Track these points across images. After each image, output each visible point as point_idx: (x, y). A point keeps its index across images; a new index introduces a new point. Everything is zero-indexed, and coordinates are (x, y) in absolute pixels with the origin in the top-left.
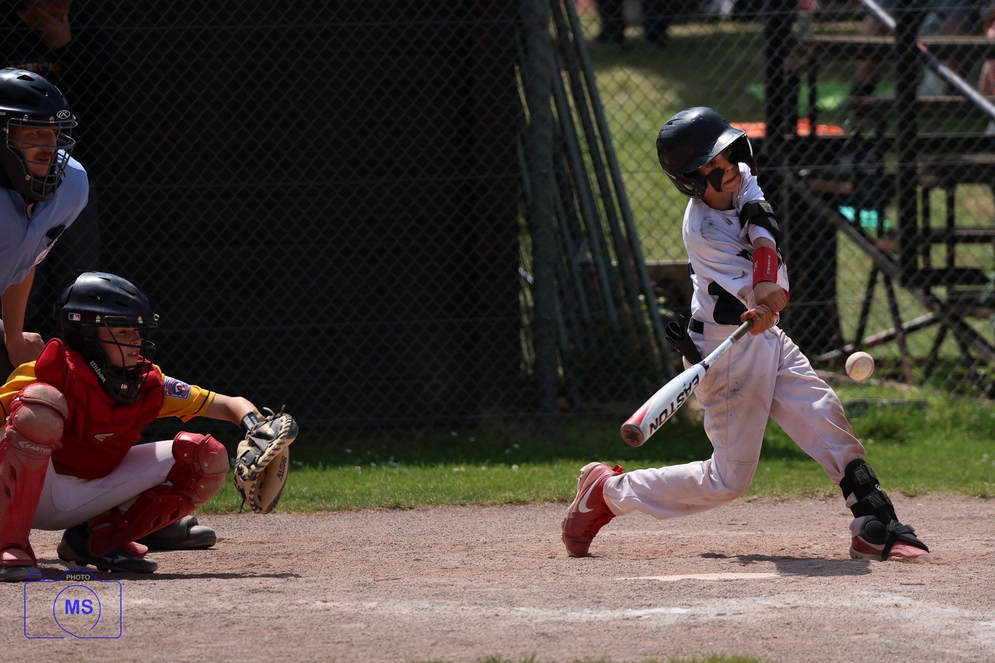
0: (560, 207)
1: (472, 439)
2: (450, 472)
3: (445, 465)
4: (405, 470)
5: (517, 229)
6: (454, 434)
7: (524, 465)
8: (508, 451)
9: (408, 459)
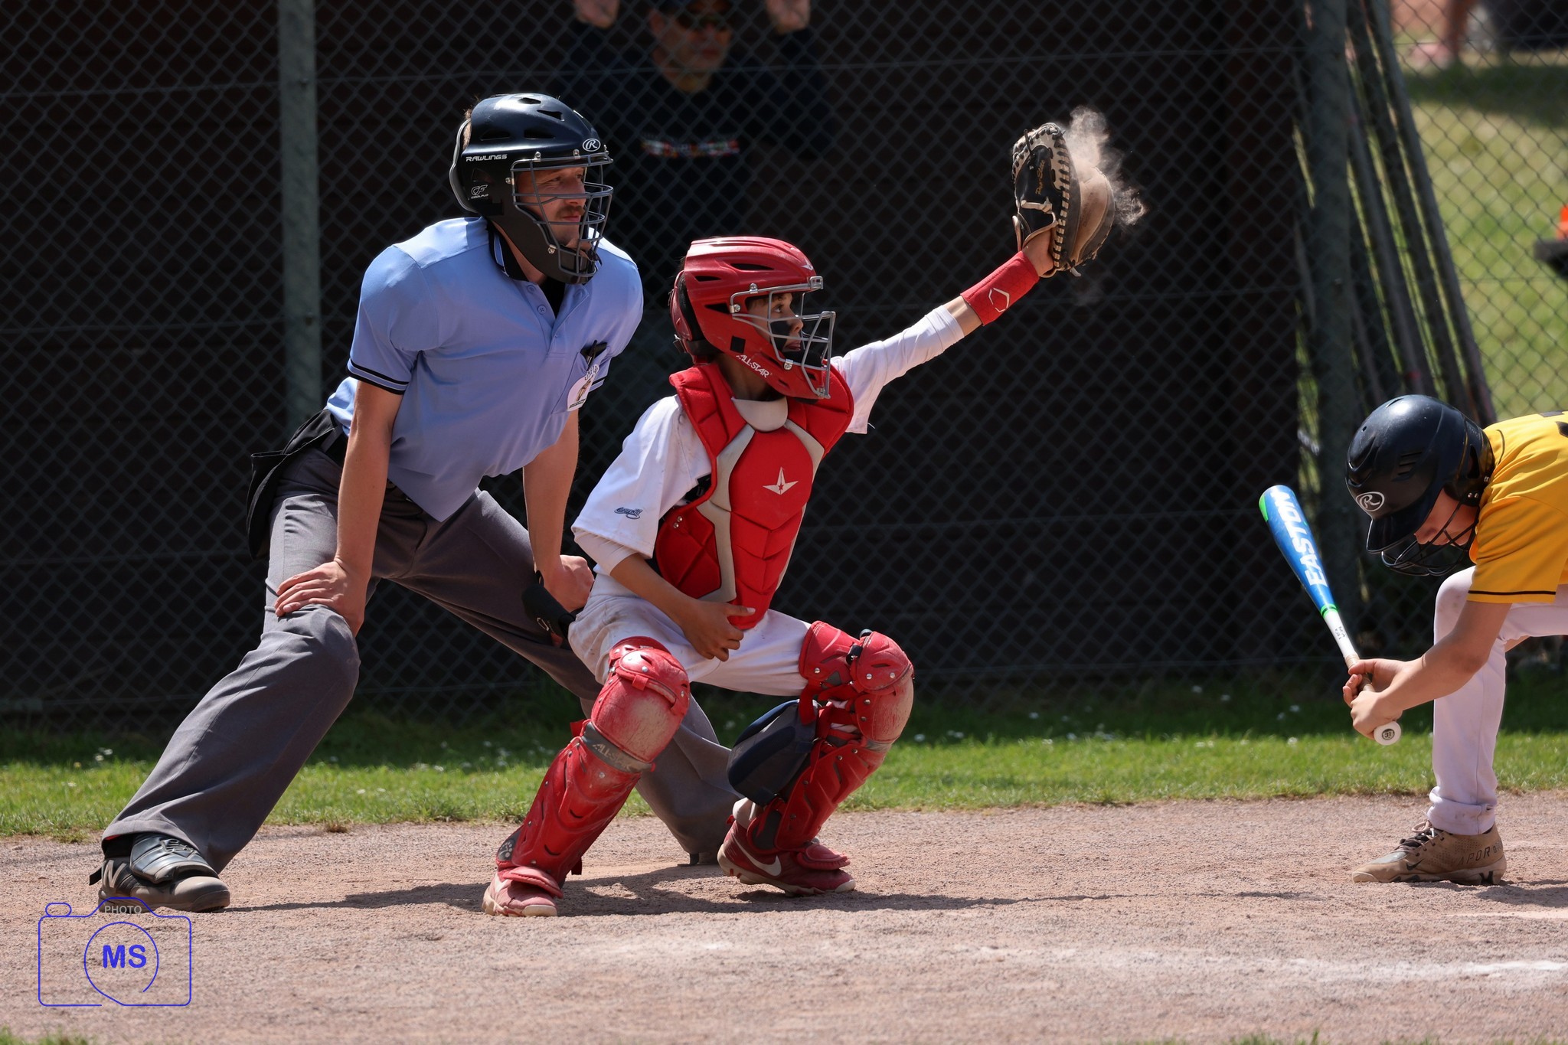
0: (1363, 337)
1: (1226, 698)
2: (1191, 748)
3: (1184, 738)
4: (1121, 745)
5: (1294, 370)
6: (1197, 689)
7: (1307, 737)
8: (1281, 716)
9: (1126, 729)
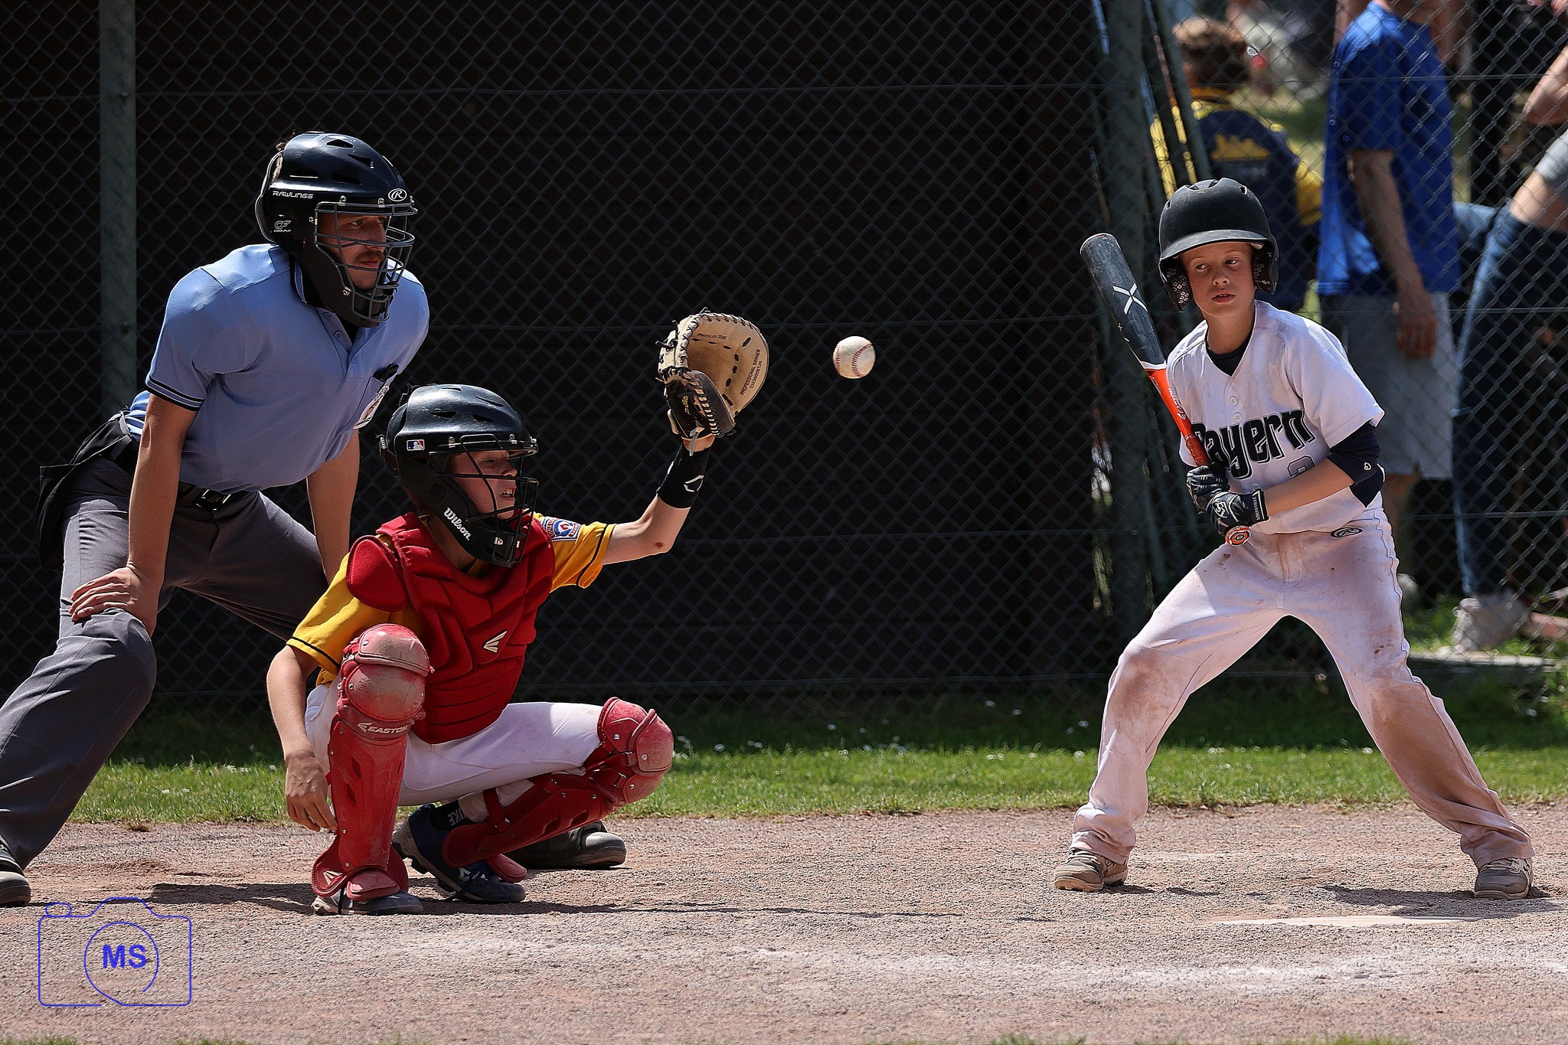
1: (1017, 712)
2: (982, 761)
3: (976, 750)
4: (915, 757)
6: (990, 703)
8: (1070, 730)
9: (919, 741)
